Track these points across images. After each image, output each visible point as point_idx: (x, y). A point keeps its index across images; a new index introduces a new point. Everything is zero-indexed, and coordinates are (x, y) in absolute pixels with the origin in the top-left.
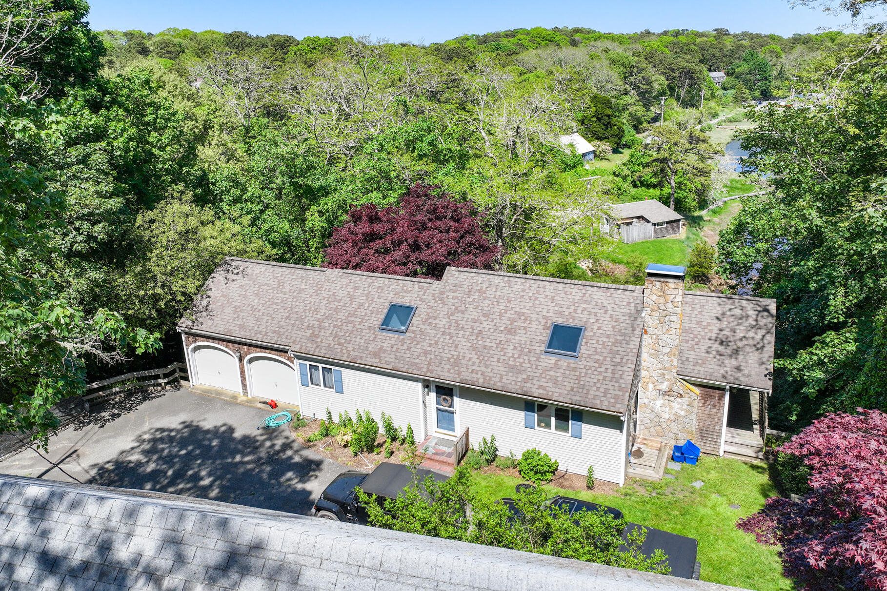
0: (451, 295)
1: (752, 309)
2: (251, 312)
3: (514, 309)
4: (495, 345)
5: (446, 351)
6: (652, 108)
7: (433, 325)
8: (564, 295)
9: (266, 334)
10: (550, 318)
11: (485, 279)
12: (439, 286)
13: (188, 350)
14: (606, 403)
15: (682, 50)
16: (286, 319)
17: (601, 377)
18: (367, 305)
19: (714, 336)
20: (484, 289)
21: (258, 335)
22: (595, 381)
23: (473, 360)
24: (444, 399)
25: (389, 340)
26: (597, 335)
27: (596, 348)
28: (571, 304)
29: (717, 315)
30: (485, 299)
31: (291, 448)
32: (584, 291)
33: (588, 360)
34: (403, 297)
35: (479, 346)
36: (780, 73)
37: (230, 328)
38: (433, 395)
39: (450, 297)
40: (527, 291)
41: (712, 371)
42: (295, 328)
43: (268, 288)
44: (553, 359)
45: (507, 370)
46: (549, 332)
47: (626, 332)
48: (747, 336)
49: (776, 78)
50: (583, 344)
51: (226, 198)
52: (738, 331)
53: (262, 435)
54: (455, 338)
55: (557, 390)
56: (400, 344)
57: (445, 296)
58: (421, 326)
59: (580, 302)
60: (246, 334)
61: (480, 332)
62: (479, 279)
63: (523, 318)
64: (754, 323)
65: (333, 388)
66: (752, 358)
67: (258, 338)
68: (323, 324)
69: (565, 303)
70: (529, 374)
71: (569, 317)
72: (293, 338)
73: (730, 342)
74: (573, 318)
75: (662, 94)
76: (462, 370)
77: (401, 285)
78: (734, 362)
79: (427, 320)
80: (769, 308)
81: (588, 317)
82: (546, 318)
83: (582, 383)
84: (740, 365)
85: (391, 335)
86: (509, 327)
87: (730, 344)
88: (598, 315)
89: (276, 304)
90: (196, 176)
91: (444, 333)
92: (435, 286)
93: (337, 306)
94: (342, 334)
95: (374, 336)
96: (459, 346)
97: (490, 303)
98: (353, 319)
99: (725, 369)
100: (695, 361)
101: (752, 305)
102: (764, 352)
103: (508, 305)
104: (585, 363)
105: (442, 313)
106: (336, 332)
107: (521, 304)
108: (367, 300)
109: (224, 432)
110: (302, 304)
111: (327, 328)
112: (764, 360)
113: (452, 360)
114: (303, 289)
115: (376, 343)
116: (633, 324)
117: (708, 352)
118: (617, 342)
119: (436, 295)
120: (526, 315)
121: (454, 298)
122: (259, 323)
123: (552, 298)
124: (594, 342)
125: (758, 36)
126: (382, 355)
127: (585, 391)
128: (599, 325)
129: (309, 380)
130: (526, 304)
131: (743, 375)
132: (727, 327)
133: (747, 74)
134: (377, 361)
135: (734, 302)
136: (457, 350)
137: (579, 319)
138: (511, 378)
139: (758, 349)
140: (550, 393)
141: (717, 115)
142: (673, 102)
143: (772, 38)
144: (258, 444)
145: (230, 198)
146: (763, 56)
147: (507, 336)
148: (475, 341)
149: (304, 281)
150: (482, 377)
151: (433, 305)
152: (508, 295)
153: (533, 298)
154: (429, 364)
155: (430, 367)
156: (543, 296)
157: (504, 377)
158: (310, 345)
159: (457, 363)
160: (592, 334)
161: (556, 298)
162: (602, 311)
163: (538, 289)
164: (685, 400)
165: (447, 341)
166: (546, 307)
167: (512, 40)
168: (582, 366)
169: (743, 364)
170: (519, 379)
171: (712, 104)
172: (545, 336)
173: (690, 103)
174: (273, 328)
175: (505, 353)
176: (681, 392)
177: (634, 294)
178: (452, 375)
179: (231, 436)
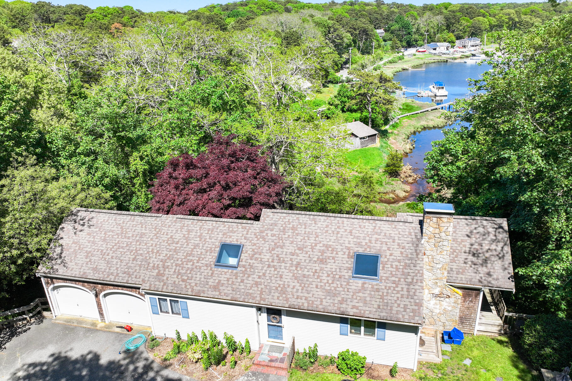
0: (270, 233)
1: (491, 227)
2: (101, 256)
3: (322, 243)
4: (312, 274)
5: (274, 281)
6: (343, 55)
7: (259, 259)
8: (359, 229)
9: (117, 274)
10: (351, 248)
11: (295, 218)
12: (259, 226)
13: (48, 290)
14: (407, 317)
15: (357, 15)
16: (133, 260)
17: (399, 295)
18: (201, 245)
19: (467, 250)
20: (295, 226)
21: (111, 276)
22: (395, 299)
23: (296, 287)
24: (273, 317)
25: (223, 274)
26: (390, 260)
27: (391, 272)
28: (366, 236)
29: (467, 233)
30: (297, 235)
31: (152, 369)
32: (374, 225)
33: (387, 281)
34: (230, 237)
35: (299, 275)
36: (418, 29)
37: (85, 271)
38: (264, 315)
39: (269, 235)
40: (330, 226)
41: (470, 277)
42: (142, 268)
43: (113, 234)
44: (360, 282)
45: (325, 294)
46: (353, 260)
47: (412, 256)
48: (491, 248)
49: (415, 33)
50: (381, 268)
51: (63, 154)
52: (484, 245)
53: (124, 359)
54: (278, 270)
55: (367, 309)
56: (234, 277)
57: (265, 234)
58: (249, 261)
59: (373, 233)
60: (100, 276)
61: (298, 264)
62: (290, 218)
63: (330, 249)
64: (494, 238)
65: (180, 314)
66: (497, 265)
67: (111, 279)
68: (166, 264)
69: (361, 235)
70: (343, 296)
71: (366, 247)
72: (142, 277)
73: (480, 253)
74: (369, 247)
75: (349, 46)
76: (289, 296)
77: (227, 226)
78: (485, 270)
79: (253, 255)
80: (503, 225)
81: (381, 246)
82: (348, 249)
83: (385, 301)
84: (490, 272)
85: (226, 270)
86: (321, 257)
87: (480, 255)
88: (388, 243)
89: (122, 247)
90: (35, 139)
91: (269, 266)
92: (255, 226)
93: (176, 247)
94: (184, 271)
95: (211, 272)
96: (283, 276)
97: (302, 238)
98: (191, 258)
99: (480, 275)
100: (457, 270)
101: (490, 224)
102: (505, 260)
103: (317, 239)
104: (385, 284)
105: (265, 249)
106: (179, 270)
107: (327, 237)
108: (200, 241)
109: (91, 360)
110: (145, 247)
111: (170, 267)
112: (506, 266)
113: (279, 289)
114: (144, 234)
115: (214, 278)
116: (416, 250)
117: (465, 263)
118: (406, 266)
119: (258, 234)
120: (332, 247)
121: (273, 235)
122: (109, 265)
123: (351, 232)
124: (389, 266)
125: (402, 5)
126: (221, 288)
127: (389, 308)
128: (390, 252)
129: (158, 309)
130: (331, 238)
131: (494, 279)
132: (476, 242)
133: (398, 31)
134: (217, 293)
135: (477, 222)
136: (282, 280)
137: (375, 248)
138: (329, 301)
139: (500, 258)
140: (362, 312)
141: (382, 58)
142: (356, 50)
143: (411, 6)
144: (123, 368)
145: (67, 154)
146: (407, 19)
147: (320, 265)
148: (296, 272)
149: (144, 226)
150: (306, 301)
151: (256, 242)
152: (316, 231)
153: (335, 232)
154: (261, 293)
155: (263, 296)
156: (343, 230)
157: (324, 300)
158: (157, 283)
159: (283, 291)
160: (386, 260)
161: (353, 231)
162: (391, 240)
163: (338, 225)
164: (452, 300)
165: (272, 272)
166: (347, 239)
167: (245, 8)
168: (383, 287)
169: (492, 270)
170: (336, 301)
171: (379, 51)
172: (351, 263)
173: (366, 51)
174: (123, 270)
175: (321, 280)
176: (449, 295)
177: (413, 225)
178: (281, 302)
179: (98, 363)
